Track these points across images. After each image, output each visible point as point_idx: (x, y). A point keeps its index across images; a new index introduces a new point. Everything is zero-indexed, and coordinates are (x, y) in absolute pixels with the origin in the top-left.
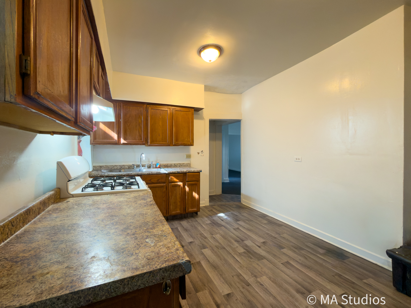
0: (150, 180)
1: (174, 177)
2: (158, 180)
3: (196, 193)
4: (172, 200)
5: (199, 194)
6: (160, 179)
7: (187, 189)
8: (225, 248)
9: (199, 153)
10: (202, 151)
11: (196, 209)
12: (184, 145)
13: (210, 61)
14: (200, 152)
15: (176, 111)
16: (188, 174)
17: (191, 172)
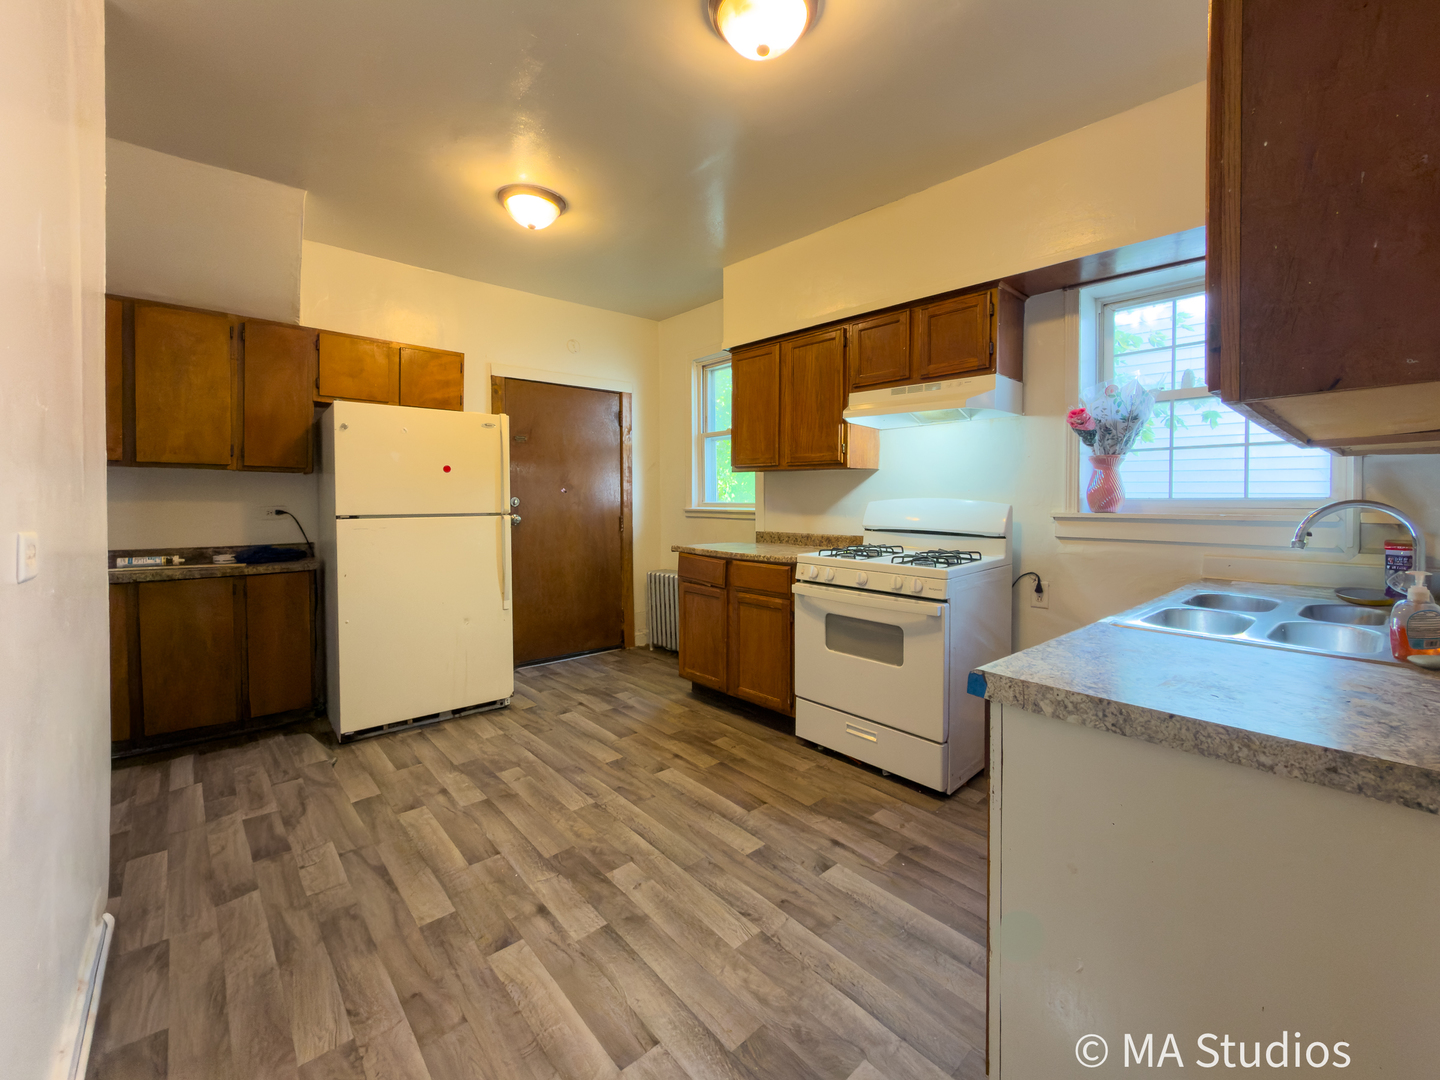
8: (685, 869)
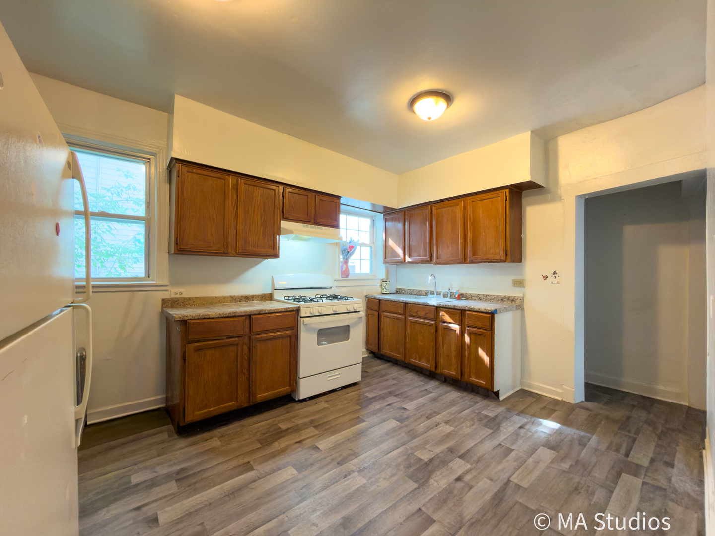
0: (417, 312)
1: (447, 314)
2: (426, 314)
3: (484, 351)
4: (443, 351)
5: (491, 355)
6: (427, 313)
7: (467, 339)
9: (545, 278)
10: (555, 273)
11: (484, 383)
12: (489, 262)
13: (429, 118)
14: (549, 274)
15: (473, 202)
16: (468, 312)
17: (473, 309)
